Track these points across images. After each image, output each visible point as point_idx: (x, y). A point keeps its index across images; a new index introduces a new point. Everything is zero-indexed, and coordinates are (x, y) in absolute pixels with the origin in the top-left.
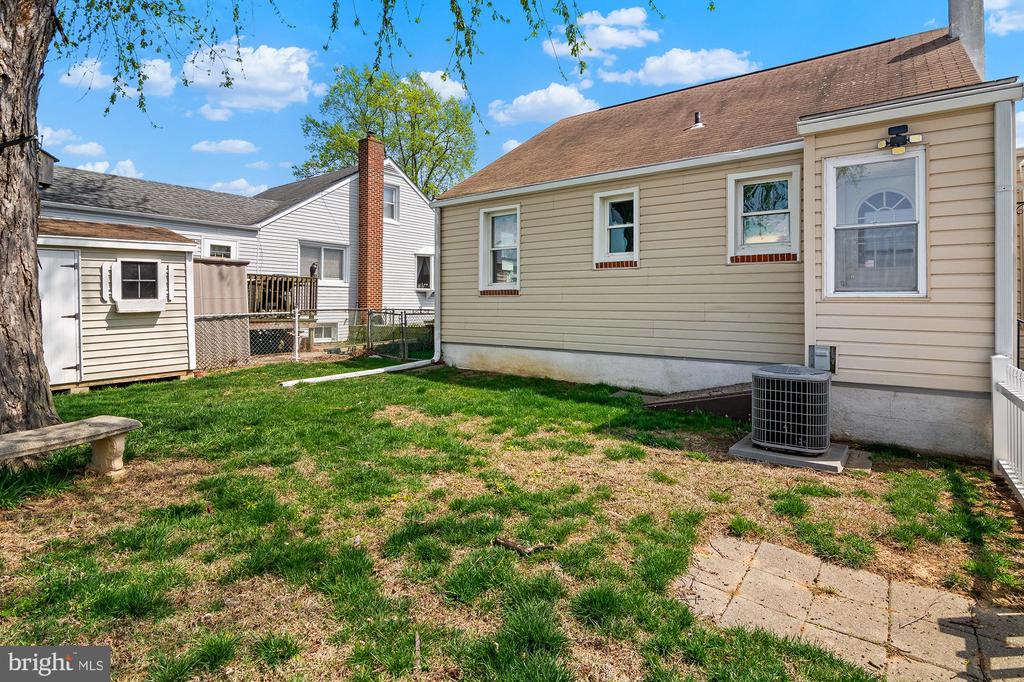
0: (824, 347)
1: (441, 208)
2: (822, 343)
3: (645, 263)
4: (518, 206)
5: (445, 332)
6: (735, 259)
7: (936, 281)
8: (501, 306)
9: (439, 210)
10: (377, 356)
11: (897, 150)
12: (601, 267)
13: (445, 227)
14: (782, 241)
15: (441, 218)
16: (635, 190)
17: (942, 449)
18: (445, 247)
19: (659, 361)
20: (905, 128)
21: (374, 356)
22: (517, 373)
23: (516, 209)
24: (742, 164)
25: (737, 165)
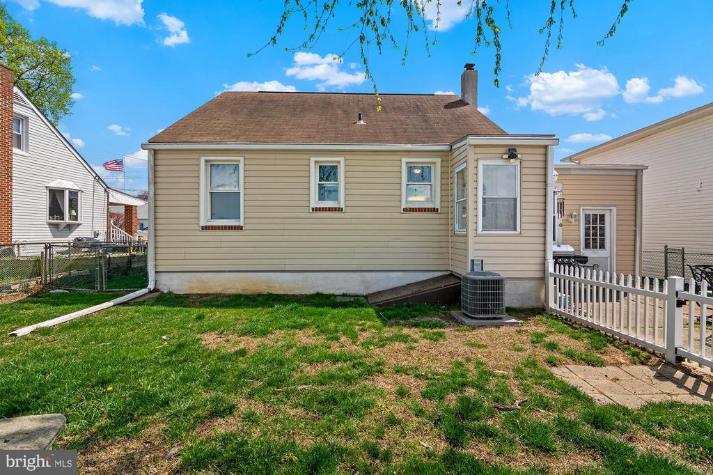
0: (478, 260)
1: (154, 150)
2: (477, 258)
3: (348, 210)
4: (242, 159)
5: (159, 262)
6: (406, 210)
7: (524, 226)
8: (223, 239)
9: (152, 152)
10: (61, 291)
11: (512, 161)
12: (316, 210)
13: (159, 168)
14: (427, 201)
15: (155, 159)
16: (342, 159)
17: (525, 306)
18: (159, 186)
19: (358, 274)
20: (515, 150)
21: (57, 291)
22: (240, 292)
23: (239, 161)
24: (410, 153)
25: (407, 153)
